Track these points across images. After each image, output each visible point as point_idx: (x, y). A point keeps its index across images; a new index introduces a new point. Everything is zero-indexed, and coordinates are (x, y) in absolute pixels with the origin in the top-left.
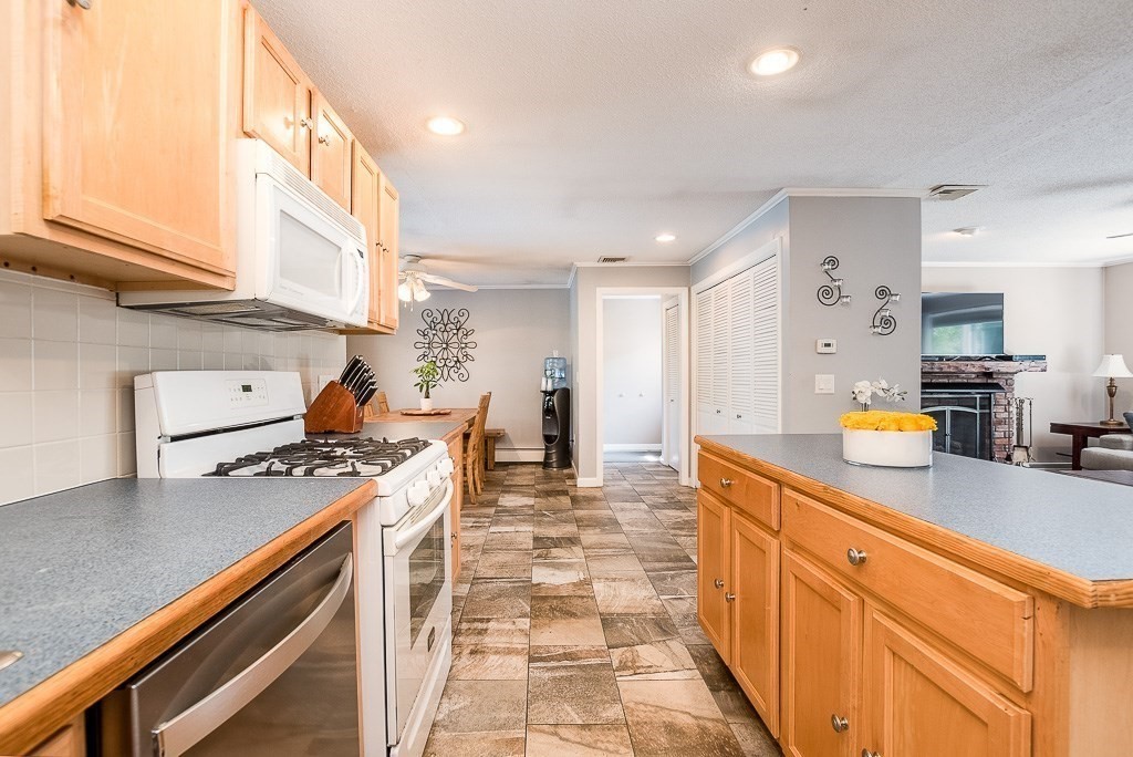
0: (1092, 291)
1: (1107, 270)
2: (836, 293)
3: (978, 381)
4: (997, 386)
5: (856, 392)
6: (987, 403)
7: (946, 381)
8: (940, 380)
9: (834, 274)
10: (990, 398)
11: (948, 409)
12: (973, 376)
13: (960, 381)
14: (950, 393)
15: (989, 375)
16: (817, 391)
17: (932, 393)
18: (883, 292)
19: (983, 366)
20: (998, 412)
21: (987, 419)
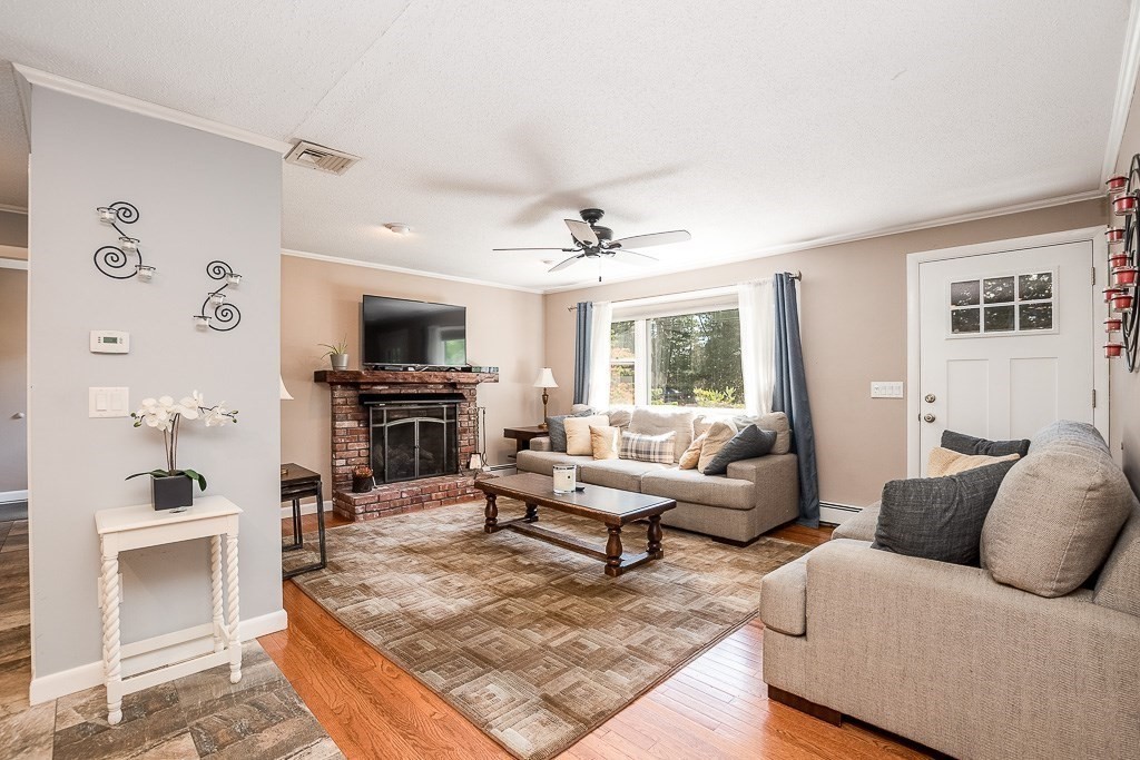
0: (536, 312)
1: (546, 297)
2: (133, 260)
3: (445, 391)
4: (461, 396)
5: (139, 414)
6: (452, 414)
7: (415, 391)
8: (410, 391)
9: (129, 230)
10: (455, 408)
11: (416, 420)
12: (441, 386)
13: (428, 391)
14: (419, 404)
15: (454, 385)
16: (93, 413)
17: (401, 405)
18: (219, 270)
19: (445, 377)
20: (463, 422)
21: (452, 427)
